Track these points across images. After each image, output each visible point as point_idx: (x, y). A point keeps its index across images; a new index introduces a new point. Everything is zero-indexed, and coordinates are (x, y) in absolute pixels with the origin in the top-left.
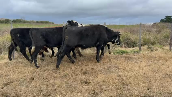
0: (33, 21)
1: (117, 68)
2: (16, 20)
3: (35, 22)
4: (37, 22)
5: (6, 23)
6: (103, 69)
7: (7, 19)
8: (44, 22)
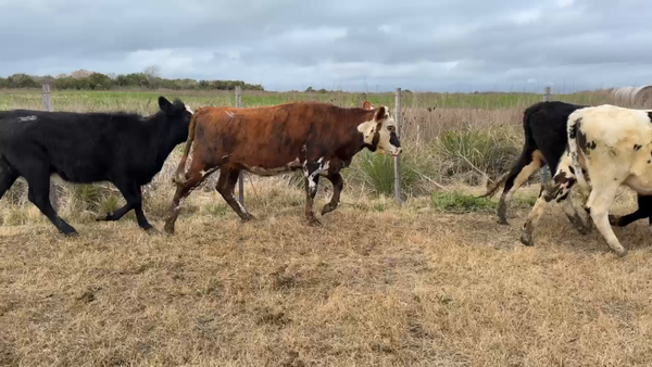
0: (187, 81)
1: (417, 268)
2: (129, 76)
3: (194, 84)
4: (204, 85)
5: (93, 87)
6: (362, 270)
7: (97, 72)
8: (226, 83)
